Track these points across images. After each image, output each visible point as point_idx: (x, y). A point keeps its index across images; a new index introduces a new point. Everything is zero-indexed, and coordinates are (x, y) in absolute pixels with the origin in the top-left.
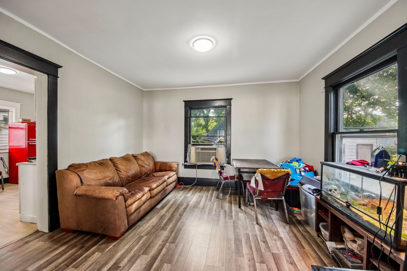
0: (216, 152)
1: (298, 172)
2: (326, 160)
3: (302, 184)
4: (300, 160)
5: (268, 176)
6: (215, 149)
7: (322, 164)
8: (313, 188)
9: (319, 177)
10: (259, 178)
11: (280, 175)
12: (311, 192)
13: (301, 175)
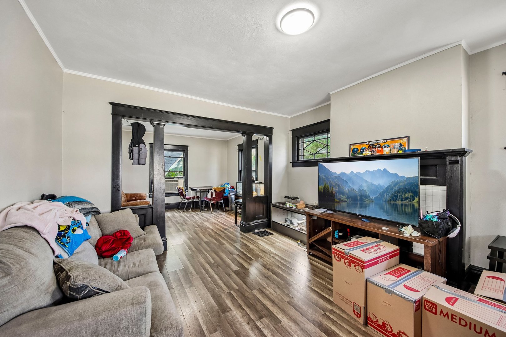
0: (177, 183)
1: (228, 189)
2: (238, 181)
3: (229, 193)
4: (228, 184)
5: (217, 190)
6: (177, 181)
7: (237, 182)
8: (234, 194)
9: (236, 190)
10: (213, 192)
11: (221, 189)
12: (233, 195)
13: (229, 190)
